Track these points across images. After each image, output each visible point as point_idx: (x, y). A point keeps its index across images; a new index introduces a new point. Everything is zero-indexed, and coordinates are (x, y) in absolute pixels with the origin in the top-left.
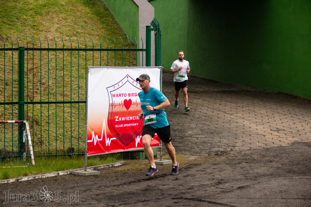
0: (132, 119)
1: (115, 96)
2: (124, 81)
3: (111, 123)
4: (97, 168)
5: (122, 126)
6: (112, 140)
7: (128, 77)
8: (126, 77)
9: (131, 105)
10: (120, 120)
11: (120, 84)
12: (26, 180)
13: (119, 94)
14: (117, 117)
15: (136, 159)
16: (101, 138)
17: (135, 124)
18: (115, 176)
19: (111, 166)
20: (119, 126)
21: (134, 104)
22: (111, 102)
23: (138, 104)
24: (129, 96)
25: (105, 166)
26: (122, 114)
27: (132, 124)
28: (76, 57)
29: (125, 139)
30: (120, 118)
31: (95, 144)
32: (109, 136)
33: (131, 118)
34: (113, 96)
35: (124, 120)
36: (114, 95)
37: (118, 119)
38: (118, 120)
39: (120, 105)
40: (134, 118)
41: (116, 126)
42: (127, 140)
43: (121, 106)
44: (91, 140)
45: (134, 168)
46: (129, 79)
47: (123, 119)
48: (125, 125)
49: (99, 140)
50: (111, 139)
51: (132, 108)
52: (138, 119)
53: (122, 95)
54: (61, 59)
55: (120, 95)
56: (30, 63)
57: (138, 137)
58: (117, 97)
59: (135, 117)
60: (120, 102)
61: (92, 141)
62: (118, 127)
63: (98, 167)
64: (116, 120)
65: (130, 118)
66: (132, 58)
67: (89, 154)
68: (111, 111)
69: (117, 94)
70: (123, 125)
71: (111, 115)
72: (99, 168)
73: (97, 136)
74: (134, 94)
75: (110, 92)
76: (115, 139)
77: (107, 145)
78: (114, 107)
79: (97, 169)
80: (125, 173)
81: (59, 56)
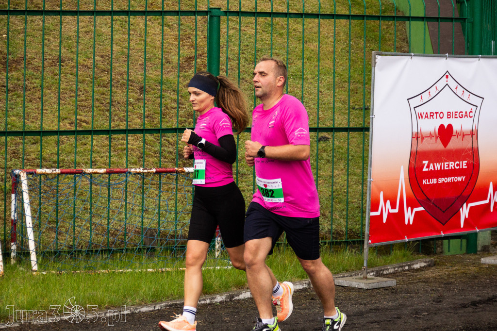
0: (454, 166)
1: (422, 118)
2: (440, 85)
3: (415, 174)
4: (381, 272)
5: (434, 181)
6: (416, 212)
7: (447, 77)
8: (445, 77)
9: (453, 138)
10: (431, 169)
11: (433, 91)
12: (248, 298)
13: (431, 113)
14: (426, 162)
15: (436, 254)
16: (395, 208)
17: (460, 179)
18: (431, 290)
19: (407, 268)
20: (429, 182)
21: (458, 134)
22: (415, 130)
23: (464, 136)
24: (448, 118)
25: (396, 269)
26: (435, 157)
27: (453, 178)
28: (281, 35)
29: (441, 210)
30: (431, 165)
31: (384, 221)
32: (412, 204)
33: (452, 165)
34: (419, 117)
35: (439, 169)
36: (421, 114)
37: (428, 167)
38: (427, 170)
39: (431, 136)
40: (457, 166)
41: (424, 182)
42: (443, 212)
43: (434, 139)
44: (378, 211)
45: (457, 272)
46: (450, 81)
47: (437, 166)
48: (441, 180)
49: (392, 211)
50: (416, 210)
51: (454, 144)
52: (464, 167)
53: (435, 115)
54: (250, 38)
55: (432, 116)
56: (187, 45)
57: (465, 205)
58: (426, 118)
59: (458, 162)
60: (432, 130)
61: (378, 213)
62: (427, 184)
63: (383, 271)
64: (425, 169)
65: (450, 166)
66: (400, 39)
67: (372, 242)
68: (415, 149)
69: (427, 113)
70: (437, 181)
71: (416, 157)
72: (385, 272)
73: (388, 202)
74: (458, 114)
75: (414, 108)
76: (422, 209)
77: (406, 223)
78: (420, 139)
79: (381, 274)
80: (447, 284)
81: (244, 30)
